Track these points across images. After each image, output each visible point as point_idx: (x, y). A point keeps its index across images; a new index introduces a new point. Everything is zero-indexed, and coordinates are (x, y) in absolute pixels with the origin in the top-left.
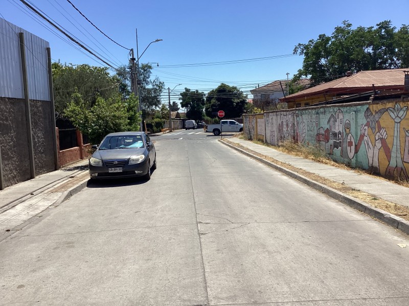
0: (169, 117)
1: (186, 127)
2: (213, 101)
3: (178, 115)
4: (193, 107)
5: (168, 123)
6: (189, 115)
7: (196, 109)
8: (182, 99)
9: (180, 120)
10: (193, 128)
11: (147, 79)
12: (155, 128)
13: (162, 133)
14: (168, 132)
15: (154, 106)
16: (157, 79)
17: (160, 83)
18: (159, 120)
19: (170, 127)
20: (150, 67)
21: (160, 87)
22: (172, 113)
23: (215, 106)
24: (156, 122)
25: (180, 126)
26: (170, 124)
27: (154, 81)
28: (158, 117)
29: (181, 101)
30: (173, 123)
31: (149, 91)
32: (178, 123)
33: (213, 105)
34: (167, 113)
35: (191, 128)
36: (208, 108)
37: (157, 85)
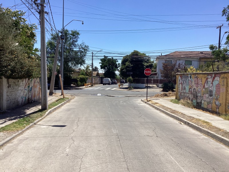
0: (91, 75)
1: (104, 83)
2: (127, 63)
3: (98, 74)
4: (109, 69)
5: (90, 79)
6: (106, 75)
7: (111, 71)
8: (101, 63)
9: (99, 77)
10: (109, 84)
11: (76, 43)
12: (79, 83)
13: (85, 87)
14: (90, 87)
15: (80, 65)
16: (83, 43)
17: (85, 46)
18: (84, 76)
19: (92, 82)
20: (78, 34)
21: (85, 49)
22: (93, 72)
23: (129, 68)
24: (80, 78)
25: (99, 82)
26: (92, 80)
27: (81, 45)
28: (83, 74)
29: (101, 64)
30: (94, 79)
31: (76, 52)
32: (98, 79)
33: (127, 67)
34: (90, 72)
35: (107, 84)
36: (123, 69)
37: (83, 48)
